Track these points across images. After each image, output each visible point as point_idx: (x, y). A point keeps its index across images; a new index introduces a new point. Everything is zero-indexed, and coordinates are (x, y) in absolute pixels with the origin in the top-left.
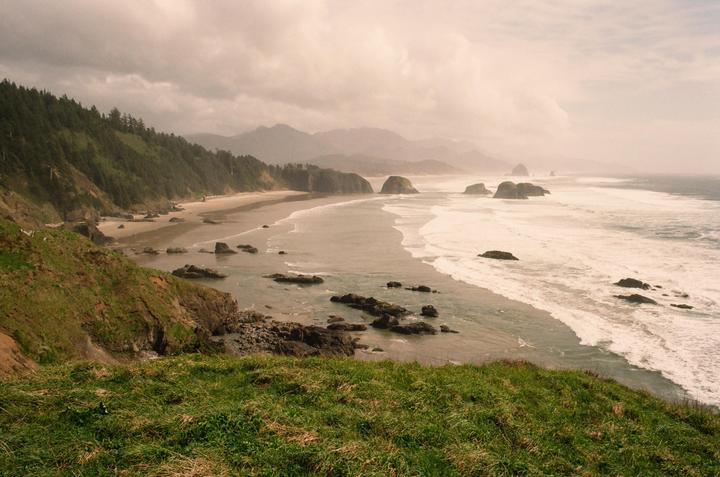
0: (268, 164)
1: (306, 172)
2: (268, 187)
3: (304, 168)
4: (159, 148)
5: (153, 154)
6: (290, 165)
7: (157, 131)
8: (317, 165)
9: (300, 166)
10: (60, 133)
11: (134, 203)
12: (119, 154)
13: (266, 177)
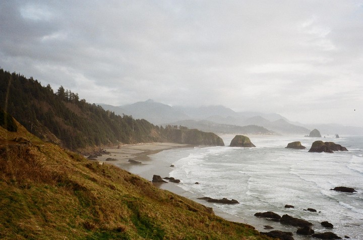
0: (155, 125)
1: (179, 130)
2: (155, 140)
3: (178, 128)
4: (90, 113)
5: (86, 116)
6: (170, 126)
7: (86, 102)
8: (187, 127)
9: (176, 127)
10: (32, 101)
11: (79, 147)
12: (67, 116)
13: (154, 133)
